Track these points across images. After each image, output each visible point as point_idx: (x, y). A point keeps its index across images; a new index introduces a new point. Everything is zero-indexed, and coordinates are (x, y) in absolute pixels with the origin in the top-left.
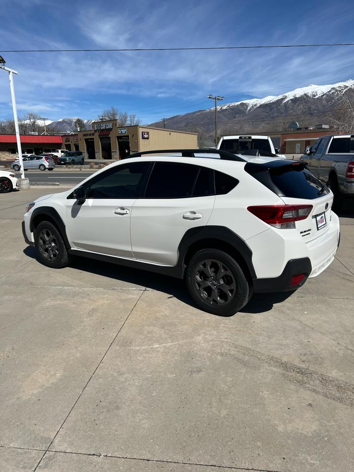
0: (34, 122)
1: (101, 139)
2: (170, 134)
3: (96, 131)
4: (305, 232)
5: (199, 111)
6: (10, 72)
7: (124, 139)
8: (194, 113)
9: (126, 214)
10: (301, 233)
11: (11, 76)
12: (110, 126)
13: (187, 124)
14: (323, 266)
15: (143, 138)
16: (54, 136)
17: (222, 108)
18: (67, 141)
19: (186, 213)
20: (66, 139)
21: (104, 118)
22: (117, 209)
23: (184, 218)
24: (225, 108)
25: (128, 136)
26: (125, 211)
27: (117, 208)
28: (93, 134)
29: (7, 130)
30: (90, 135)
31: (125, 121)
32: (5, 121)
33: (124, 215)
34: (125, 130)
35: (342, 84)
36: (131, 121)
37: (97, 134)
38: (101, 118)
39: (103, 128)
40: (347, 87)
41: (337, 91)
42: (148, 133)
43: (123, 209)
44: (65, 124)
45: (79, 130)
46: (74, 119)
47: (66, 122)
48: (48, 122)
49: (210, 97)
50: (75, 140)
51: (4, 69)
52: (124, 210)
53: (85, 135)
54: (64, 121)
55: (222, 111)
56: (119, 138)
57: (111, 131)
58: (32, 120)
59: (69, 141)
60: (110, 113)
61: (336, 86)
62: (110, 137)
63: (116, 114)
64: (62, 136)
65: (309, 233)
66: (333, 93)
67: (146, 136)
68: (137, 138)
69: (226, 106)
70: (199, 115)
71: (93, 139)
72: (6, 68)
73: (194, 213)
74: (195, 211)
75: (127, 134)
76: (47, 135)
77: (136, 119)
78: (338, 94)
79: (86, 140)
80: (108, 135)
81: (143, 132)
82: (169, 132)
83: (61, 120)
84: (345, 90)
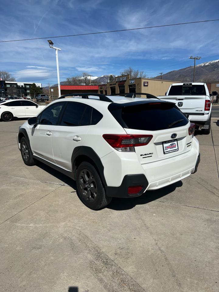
0: (86, 78)
1: (119, 87)
2: (162, 83)
3: (117, 82)
4: (146, 155)
5: (189, 67)
6: (56, 49)
7: (133, 86)
8: (185, 69)
10: (141, 155)
11: (57, 52)
12: (125, 79)
13: (180, 76)
14: (168, 181)
15: (144, 86)
16: (96, 85)
17: (205, 65)
18: (101, 88)
19: (74, 136)
20: (101, 87)
21: (123, 74)
22: (48, 131)
23: (73, 140)
24: (207, 64)
25: (135, 85)
26: (50, 133)
28: (115, 84)
29: (72, 83)
30: (113, 84)
31: (137, 75)
32: (71, 78)
34: (134, 81)
36: (141, 75)
37: (117, 84)
38: (122, 74)
39: (121, 80)
42: (147, 83)
44: (105, 79)
45: (109, 82)
46: (110, 75)
47: (105, 77)
48: (95, 78)
49: (190, 58)
50: (105, 88)
51: (53, 48)
53: (110, 85)
54: (104, 76)
55: (205, 66)
56: (130, 86)
57: (125, 82)
58: (85, 77)
59: (102, 89)
60: (128, 71)
62: (125, 86)
63: (132, 72)
64: (99, 86)
65: (152, 156)
67: (146, 84)
68: (140, 86)
69: (208, 63)
70: (189, 70)
71: (115, 87)
72: (54, 47)
73: (78, 137)
74: (78, 135)
75: (134, 84)
76: (92, 85)
77: (144, 74)
79: (111, 88)
80: (124, 84)
81: (144, 82)
82: (161, 82)
83: (102, 76)
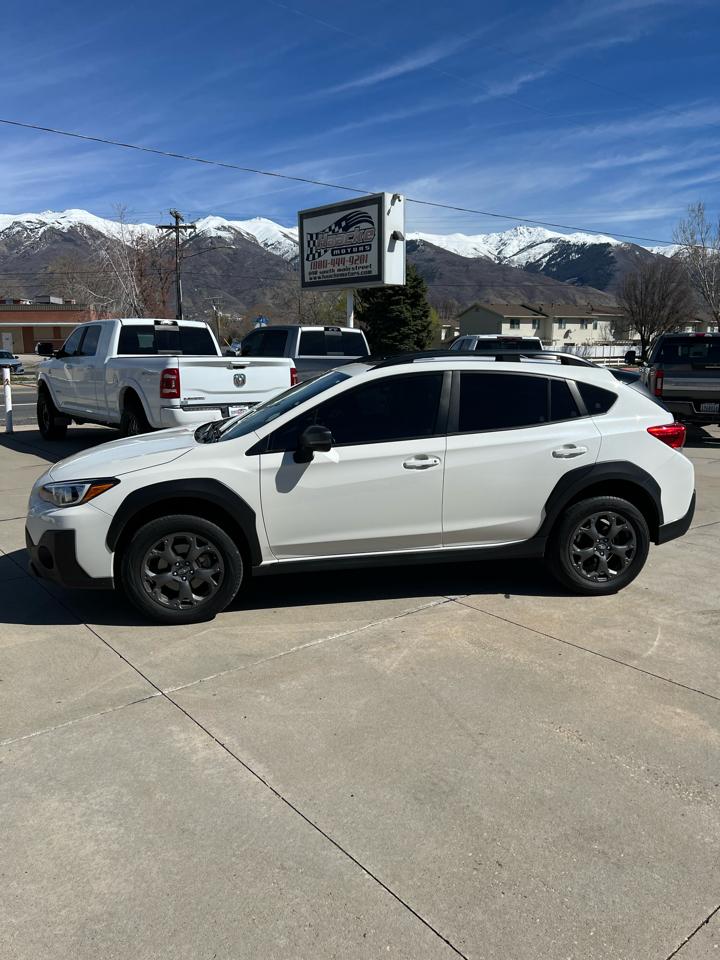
9: (433, 465)
22: (410, 459)
23: (555, 455)
26: (430, 460)
27: (409, 457)
33: (430, 469)
35: (33, 217)
40: (44, 224)
41: (26, 229)
43: (424, 457)
52: (427, 459)
61: (23, 218)
66: (18, 232)
73: (572, 446)
78: (29, 237)
84: (42, 230)
